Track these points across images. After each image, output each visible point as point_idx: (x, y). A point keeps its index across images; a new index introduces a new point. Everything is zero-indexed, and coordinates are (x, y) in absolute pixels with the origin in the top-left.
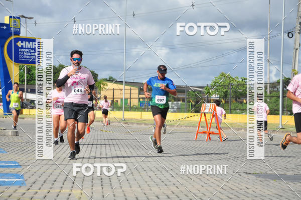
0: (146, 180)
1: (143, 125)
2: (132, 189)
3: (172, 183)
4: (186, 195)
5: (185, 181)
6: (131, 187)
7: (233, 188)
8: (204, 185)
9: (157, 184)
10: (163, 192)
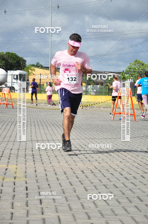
2: (60, 164)
3: (94, 159)
4: (107, 170)
8: (123, 161)
9: (82, 160)
10: (87, 167)
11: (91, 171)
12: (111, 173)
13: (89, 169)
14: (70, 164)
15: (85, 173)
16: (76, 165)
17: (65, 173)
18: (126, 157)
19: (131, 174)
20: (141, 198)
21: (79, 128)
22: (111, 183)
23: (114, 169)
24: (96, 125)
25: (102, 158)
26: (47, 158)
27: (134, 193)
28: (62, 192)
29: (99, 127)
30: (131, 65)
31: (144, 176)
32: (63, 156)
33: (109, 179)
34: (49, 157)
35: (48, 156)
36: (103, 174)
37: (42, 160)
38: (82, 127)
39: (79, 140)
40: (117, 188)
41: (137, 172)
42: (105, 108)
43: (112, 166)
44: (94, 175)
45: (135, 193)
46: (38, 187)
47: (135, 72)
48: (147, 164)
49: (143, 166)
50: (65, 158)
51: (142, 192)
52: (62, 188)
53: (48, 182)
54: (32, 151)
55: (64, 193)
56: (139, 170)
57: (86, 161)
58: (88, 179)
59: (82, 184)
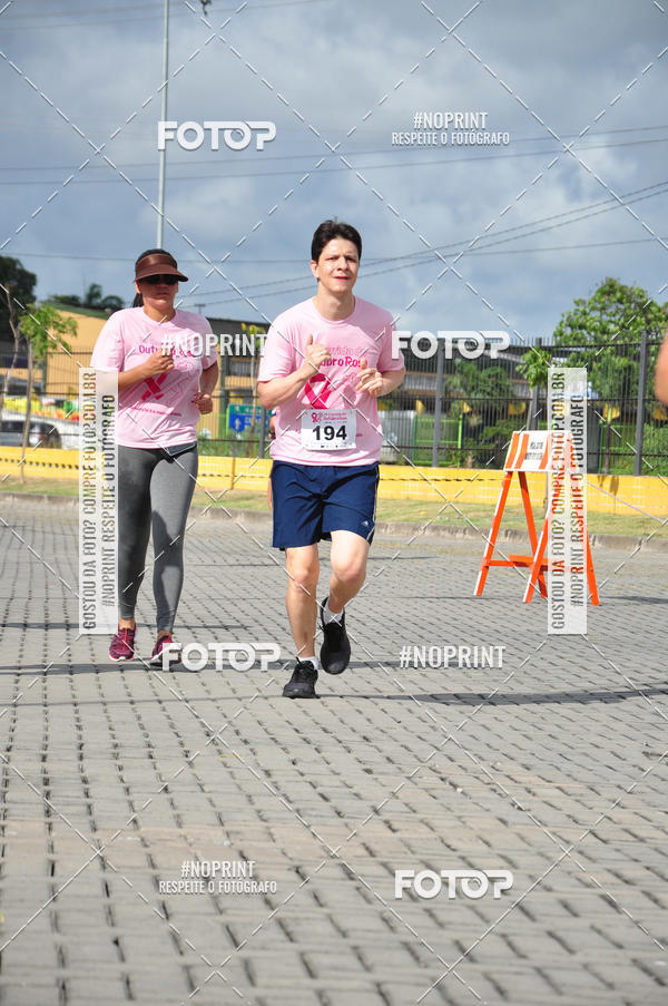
0: (249, 788)
1: (240, 520)
2: (182, 831)
3: (364, 805)
4: (428, 865)
5: (425, 796)
6: (180, 825)
7: (642, 834)
8: (512, 815)
9: (300, 807)
10: (323, 847)
11: (344, 867)
13: (333, 858)
14: (237, 828)
15: (310, 879)
16: (266, 836)
18: (534, 795)
19: (549, 889)
22: (441, 932)
23: (463, 858)
24: (388, 624)
25: (407, 801)
26: (121, 795)
27: (557, 989)
28: (182, 979)
29: (403, 632)
30: (581, 308)
31: (617, 901)
32: (201, 786)
33: (434, 912)
34: (128, 790)
35: (128, 785)
37: (89, 807)
40: (471, 959)
41: (581, 875)
42: (442, 533)
43: (454, 844)
44: (358, 889)
45: (564, 989)
46: (61, 952)
48: (637, 832)
49: (617, 845)
50: (213, 796)
52: (187, 960)
53: (113, 925)
54: (40, 758)
55: (192, 987)
56: (596, 866)
57: (322, 816)
58: (325, 910)
59: (290, 937)
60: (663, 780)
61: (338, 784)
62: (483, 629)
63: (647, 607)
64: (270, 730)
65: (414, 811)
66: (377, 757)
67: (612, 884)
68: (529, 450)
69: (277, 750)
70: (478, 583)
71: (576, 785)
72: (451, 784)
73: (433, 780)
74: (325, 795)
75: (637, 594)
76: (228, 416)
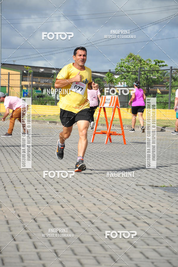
0: (22, 197)
3: (55, 201)
4: (72, 217)
5: (73, 198)
7: (133, 207)
8: (97, 203)
9: (37, 201)
10: (43, 213)
11: (48, 218)
12: (77, 220)
13: (44, 215)
14: (18, 208)
15: (38, 222)
16: (26, 210)
17: (8, 222)
18: (104, 197)
19: (106, 223)
20: (115, 257)
21: (41, 155)
22: (74, 235)
23: (82, 215)
25: (68, 199)
27: (106, 250)
30: (123, 62)
31: (125, 225)
32: (8, 196)
33: (73, 230)
36: (65, 223)
38: (44, 153)
39: (38, 172)
40: (82, 242)
41: (115, 219)
43: (80, 211)
44: (51, 224)
47: (129, 72)
49: (126, 210)
50: (12, 199)
51: (118, 249)
56: (120, 216)
57: (43, 204)
58: (41, 230)
59: (30, 238)
60: (141, 192)
61: (48, 195)
62: (93, 151)
63: (139, 145)
64: (30, 180)
65: (69, 202)
66: (60, 188)
67: (124, 221)
68: (106, 101)
69: (31, 186)
70: (92, 139)
71: (116, 194)
72: (81, 194)
73: (75, 193)
74: (44, 198)
75: (137, 141)
76: (22, 93)
